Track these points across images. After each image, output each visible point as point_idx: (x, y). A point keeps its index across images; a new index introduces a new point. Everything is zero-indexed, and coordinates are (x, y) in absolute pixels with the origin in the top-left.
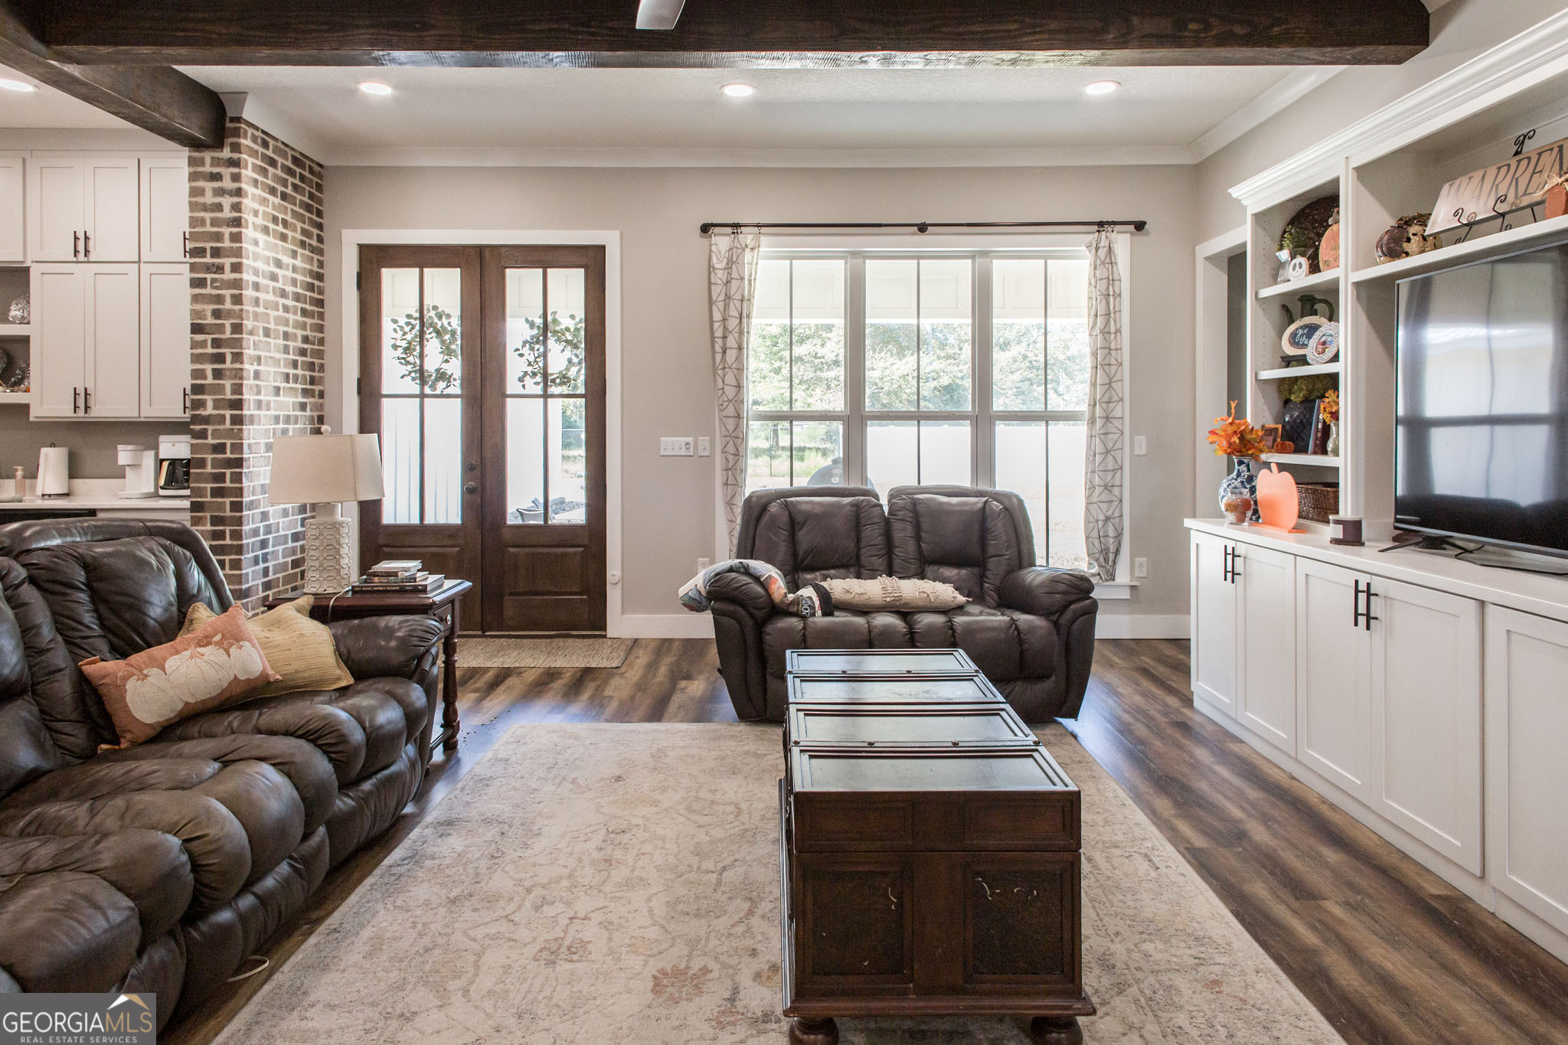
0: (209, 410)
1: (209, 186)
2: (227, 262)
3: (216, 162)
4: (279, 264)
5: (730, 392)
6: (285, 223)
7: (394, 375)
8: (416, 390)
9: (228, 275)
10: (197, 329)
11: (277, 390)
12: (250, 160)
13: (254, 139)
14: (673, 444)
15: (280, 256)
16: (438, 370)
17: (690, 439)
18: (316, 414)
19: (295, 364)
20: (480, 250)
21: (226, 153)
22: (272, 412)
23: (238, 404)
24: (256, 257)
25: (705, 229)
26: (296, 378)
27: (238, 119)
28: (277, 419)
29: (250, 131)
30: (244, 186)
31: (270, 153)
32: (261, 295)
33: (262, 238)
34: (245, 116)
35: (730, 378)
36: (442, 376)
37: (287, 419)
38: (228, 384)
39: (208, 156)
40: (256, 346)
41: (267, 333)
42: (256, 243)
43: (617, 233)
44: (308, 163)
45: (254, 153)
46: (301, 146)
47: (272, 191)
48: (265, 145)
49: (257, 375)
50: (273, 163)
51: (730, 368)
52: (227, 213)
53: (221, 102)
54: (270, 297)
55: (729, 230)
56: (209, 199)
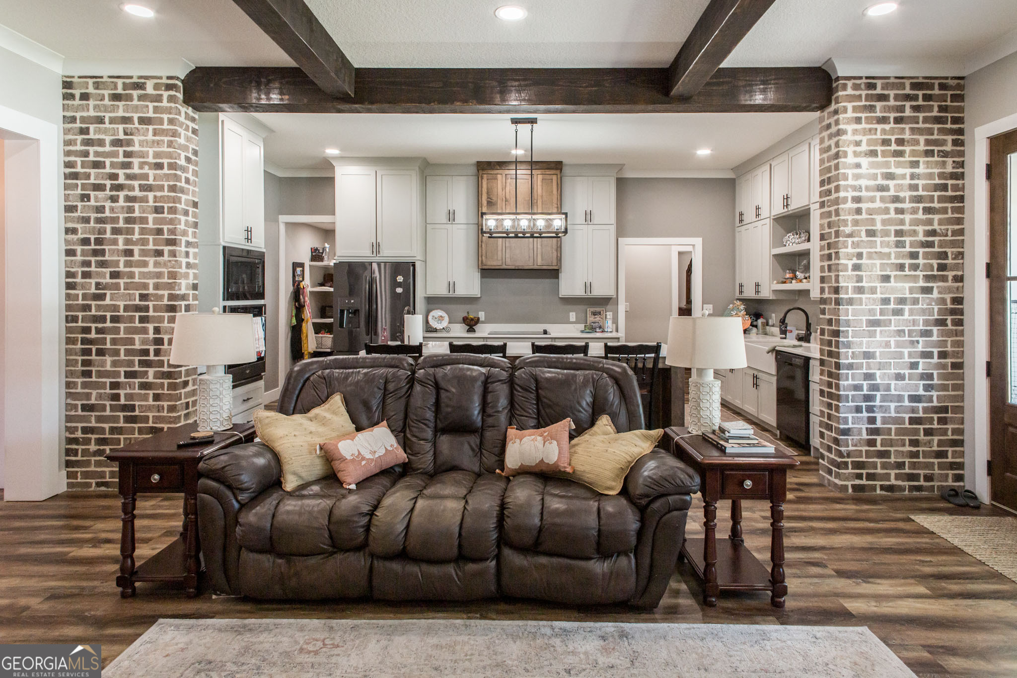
1: (825, 134)
3: (829, 115)
4: (890, 176)
6: (900, 142)
11: (886, 279)
12: (850, 106)
13: (856, 87)
15: (893, 170)
18: (948, 297)
19: (914, 255)
21: (833, 107)
22: (879, 296)
23: (837, 290)
24: (857, 177)
26: (915, 267)
27: (838, 79)
28: (886, 301)
29: (850, 84)
30: (841, 127)
31: (879, 91)
32: (864, 206)
33: (865, 161)
34: (840, 74)
37: (902, 301)
39: (824, 113)
40: (855, 245)
41: (871, 233)
42: (858, 166)
44: (937, 82)
45: (851, 98)
46: (920, 72)
47: (883, 120)
48: (872, 86)
49: (857, 267)
50: (883, 98)
52: (834, 151)
53: (825, 71)
54: (878, 204)
56: (826, 143)
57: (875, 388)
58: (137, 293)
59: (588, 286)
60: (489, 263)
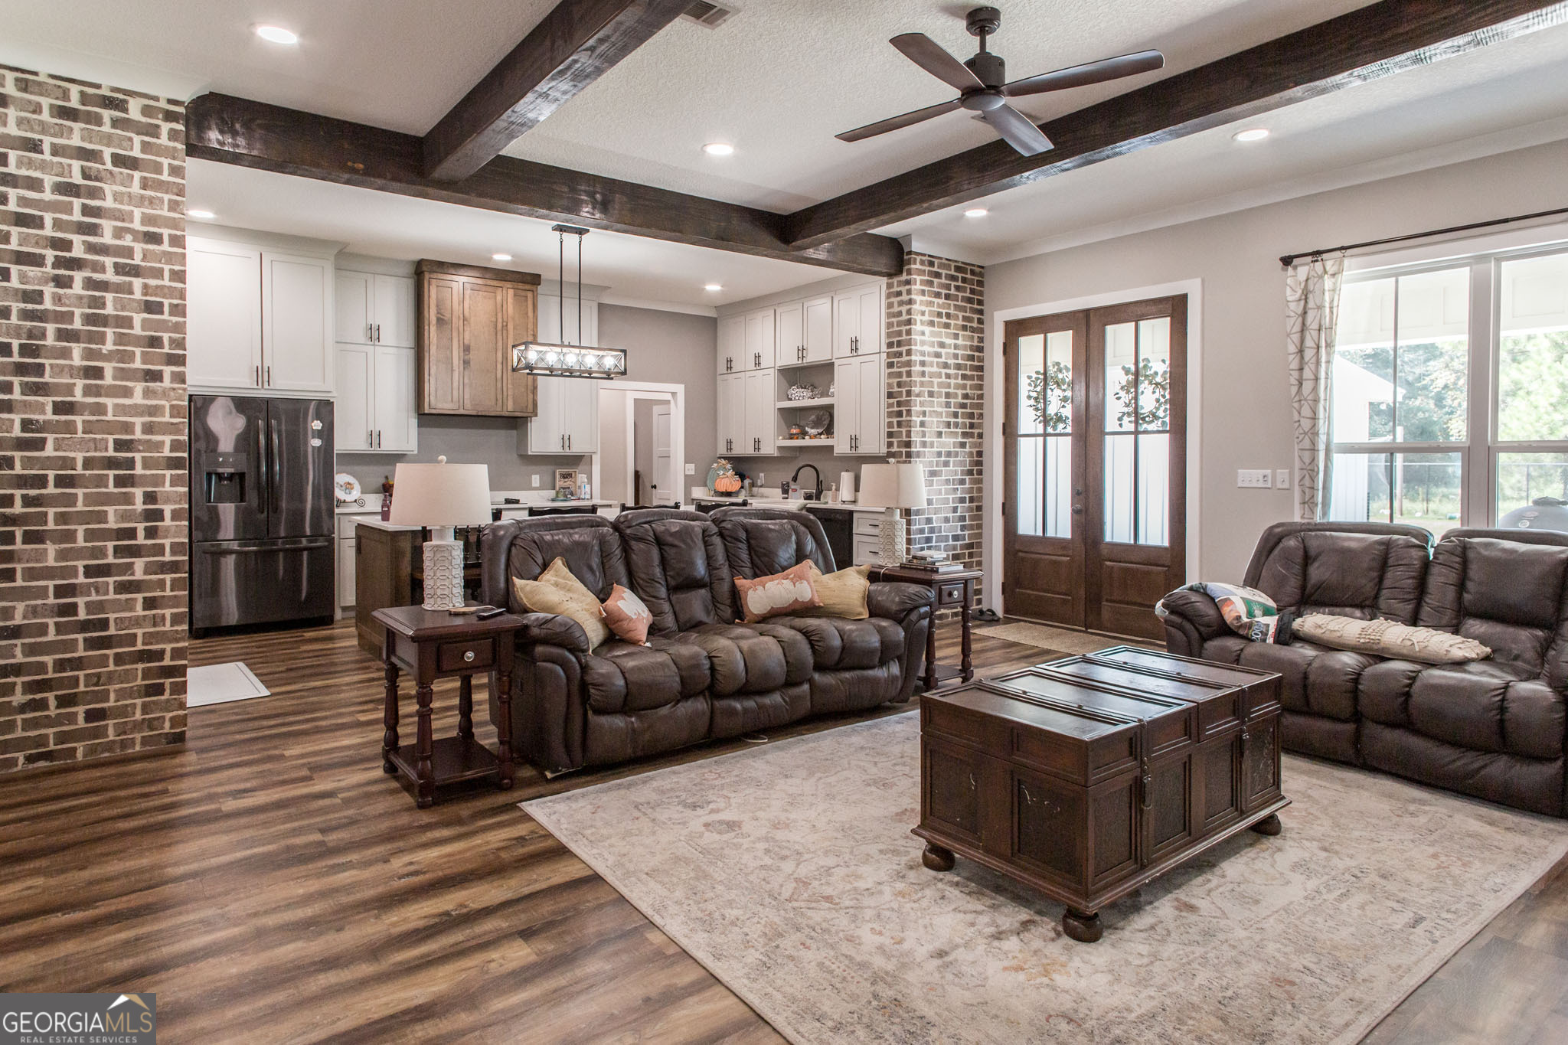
0: (895, 449)
1: (895, 300)
2: (904, 349)
3: (900, 284)
4: (942, 345)
5: (1306, 424)
6: (948, 316)
7: (1028, 420)
8: (1040, 430)
9: (905, 358)
10: (890, 395)
11: (940, 434)
12: (918, 278)
13: (922, 263)
14: (1250, 477)
15: (944, 340)
16: (1056, 414)
17: (1268, 472)
18: (974, 450)
19: (956, 415)
20: (1087, 313)
21: (904, 277)
22: (935, 449)
23: (908, 444)
24: (923, 343)
25: (1287, 261)
26: (956, 425)
27: (910, 253)
28: (939, 454)
29: (918, 258)
30: (913, 297)
31: (935, 269)
32: (927, 369)
33: (927, 329)
34: (913, 249)
35: (1306, 411)
36: (1060, 419)
37: (949, 454)
38: (904, 430)
39: (895, 280)
40: (922, 404)
41: (931, 394)
42: (923, 333)
43: (1198, 281)
44: (969, 268)
45: (921, 272)
46: (962, 257)
47: (938, 295)
48: (931, 264)
49: (922, 424)
50: (938, 275)
51: (1306, 400)
52: (905, 317)
53: (899, 243)
54: (935, 369)
55: (1310, 259)
56: (896, 309)
57: (932, 530)
58: (111, 438)
59: (566, 440)
60: (440, 406)
